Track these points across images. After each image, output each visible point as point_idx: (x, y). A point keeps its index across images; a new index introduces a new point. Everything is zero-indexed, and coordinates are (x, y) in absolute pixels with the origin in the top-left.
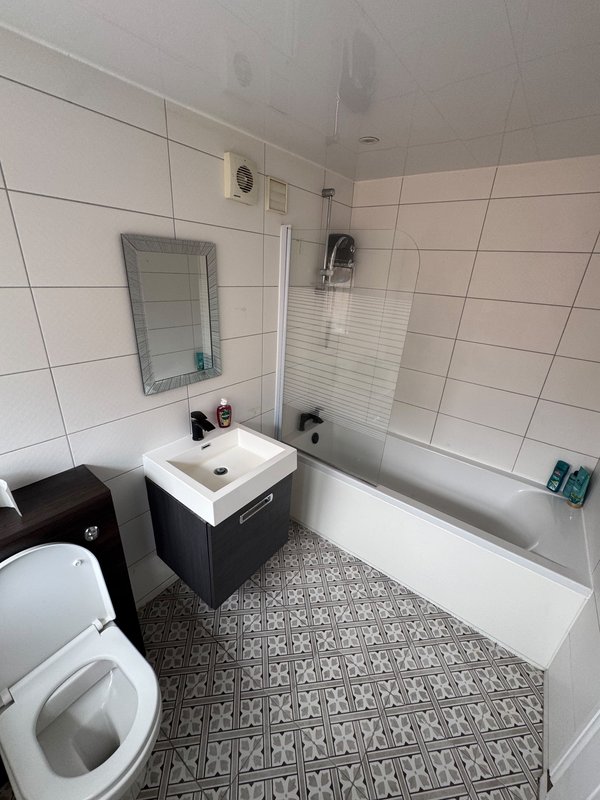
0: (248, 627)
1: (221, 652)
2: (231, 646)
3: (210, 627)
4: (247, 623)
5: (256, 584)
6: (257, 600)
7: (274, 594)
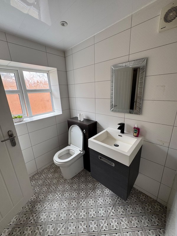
0: (98, 200)
1: (91, 191)
2: (92, 194)
3: (98, 186)
4: (100, 199)
5: (116, 201)
6: (109, 203)
7: (113, 211)
